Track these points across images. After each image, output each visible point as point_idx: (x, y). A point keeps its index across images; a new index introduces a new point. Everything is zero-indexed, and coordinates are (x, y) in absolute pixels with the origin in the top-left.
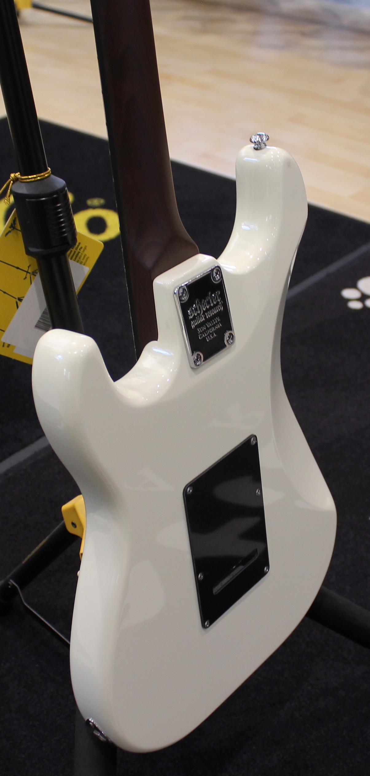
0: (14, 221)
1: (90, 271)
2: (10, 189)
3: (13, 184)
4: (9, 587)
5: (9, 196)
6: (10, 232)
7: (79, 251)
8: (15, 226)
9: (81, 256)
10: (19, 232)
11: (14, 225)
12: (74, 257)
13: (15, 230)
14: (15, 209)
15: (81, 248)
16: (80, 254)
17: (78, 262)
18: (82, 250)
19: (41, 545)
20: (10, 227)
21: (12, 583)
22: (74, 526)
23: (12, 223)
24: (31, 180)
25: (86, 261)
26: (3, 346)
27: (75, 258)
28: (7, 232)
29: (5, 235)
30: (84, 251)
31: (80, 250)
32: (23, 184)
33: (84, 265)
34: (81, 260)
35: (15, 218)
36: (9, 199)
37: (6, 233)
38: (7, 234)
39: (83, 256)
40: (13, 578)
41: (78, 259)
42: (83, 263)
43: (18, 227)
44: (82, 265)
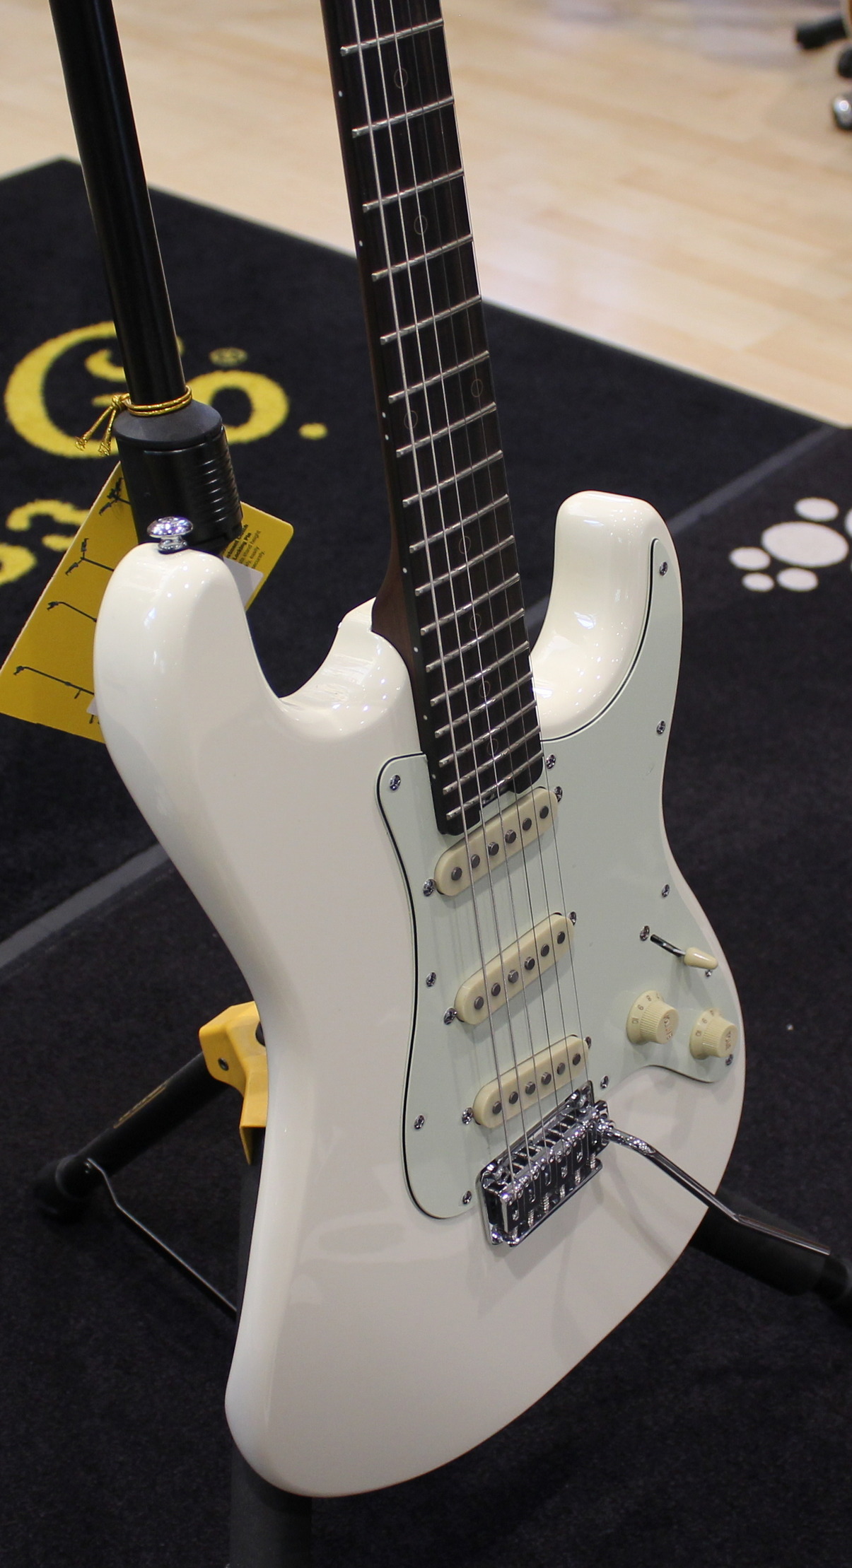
0: (118, 485)
1: (265, 580)
2: (110, 425)
3: (115, 417)
4: (87, 1172)
5: (110, 440)
6: (109, 505)
7: (245, 541)
8: (120, 493)
9: (248, 551)
10: (124, 504)
11: (118, 493)
12: (235, 552)
13: (119, 502)
14: (120, 463)
15: (249, 535)
16: (245, 548)
17: (241, 562)
18: (250, 539)
19: (153, 1095)
20: (109, 497)
21: (91, 1164)
22: (224, 1067)
23: (114, 487)
24: (153, 412)
25: (258, 560)
26: (91, 722)
27: (237, 555)
28: (104, 505)
29: (99, 511)
30: (254, 541)
31: (246, 539)
32: (137, 420)
33: (254, 567)
34: (248, 558)
35: (120, 479)
36: (109, 445)
37: (100, 508)
38: (103, 510)
39: (251, 551)
40: (94, 1154)
41: (241, 556)
42: (252, 565)
43: (124, 494)
44: (250, 568)
